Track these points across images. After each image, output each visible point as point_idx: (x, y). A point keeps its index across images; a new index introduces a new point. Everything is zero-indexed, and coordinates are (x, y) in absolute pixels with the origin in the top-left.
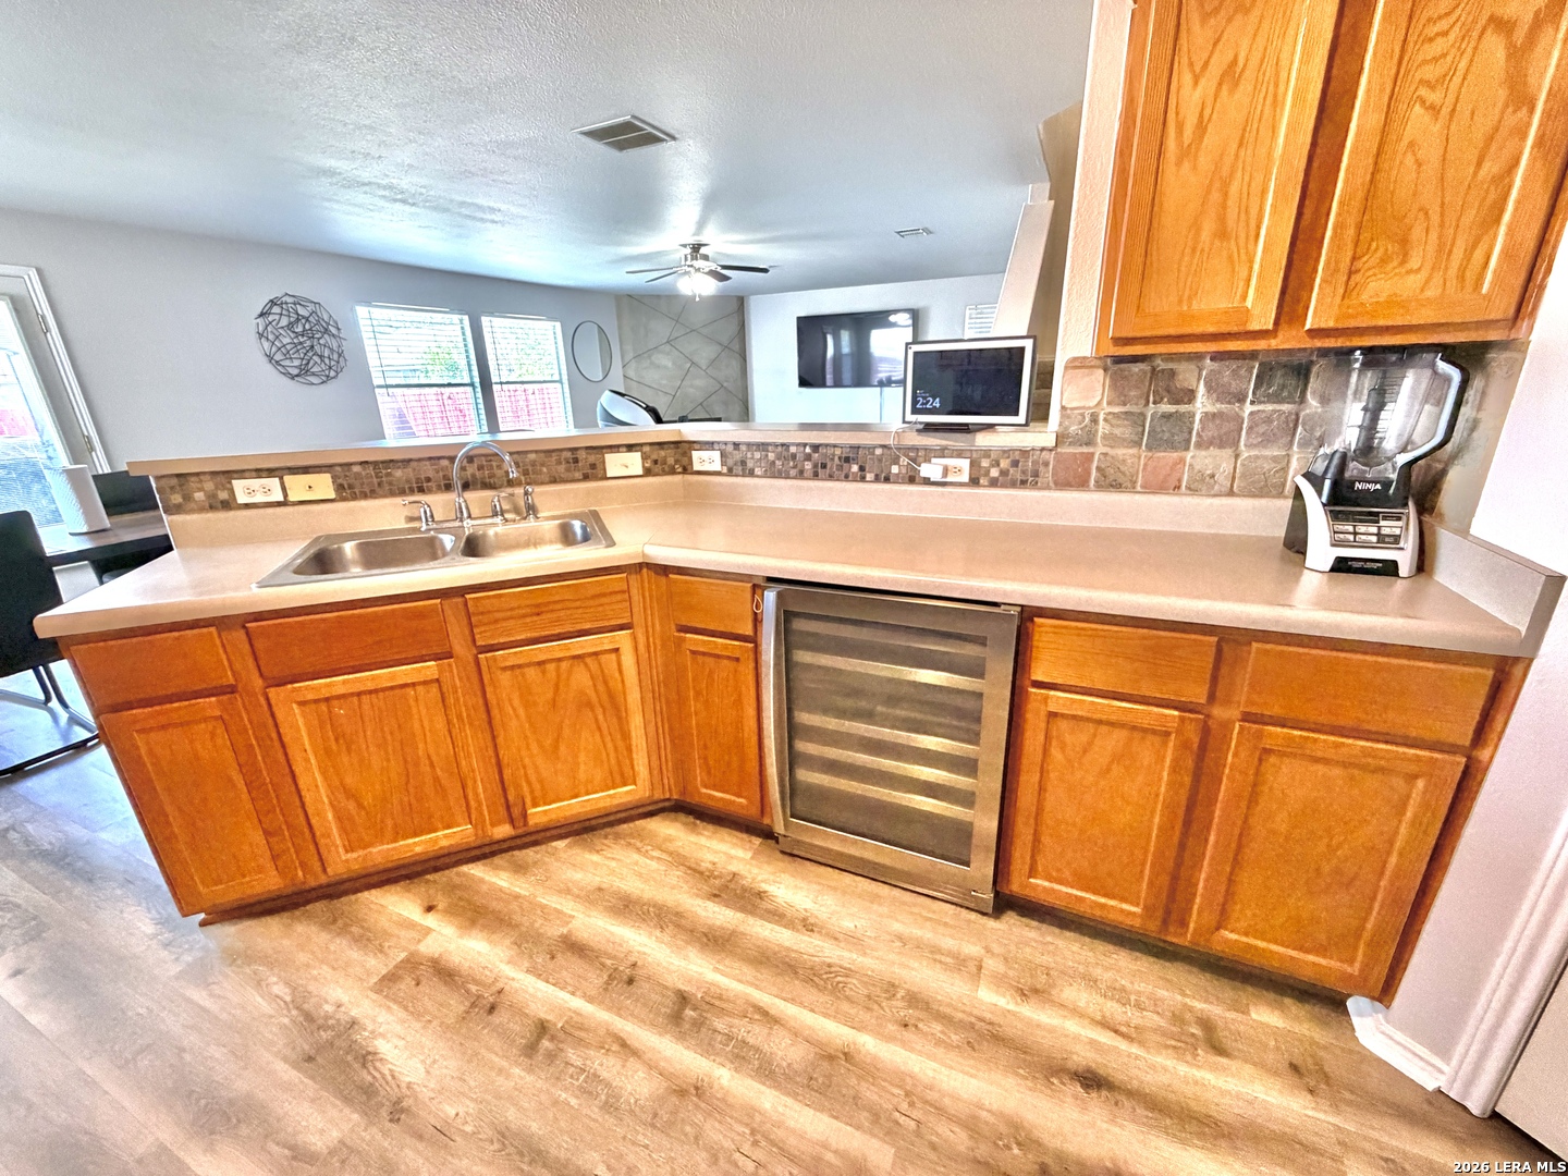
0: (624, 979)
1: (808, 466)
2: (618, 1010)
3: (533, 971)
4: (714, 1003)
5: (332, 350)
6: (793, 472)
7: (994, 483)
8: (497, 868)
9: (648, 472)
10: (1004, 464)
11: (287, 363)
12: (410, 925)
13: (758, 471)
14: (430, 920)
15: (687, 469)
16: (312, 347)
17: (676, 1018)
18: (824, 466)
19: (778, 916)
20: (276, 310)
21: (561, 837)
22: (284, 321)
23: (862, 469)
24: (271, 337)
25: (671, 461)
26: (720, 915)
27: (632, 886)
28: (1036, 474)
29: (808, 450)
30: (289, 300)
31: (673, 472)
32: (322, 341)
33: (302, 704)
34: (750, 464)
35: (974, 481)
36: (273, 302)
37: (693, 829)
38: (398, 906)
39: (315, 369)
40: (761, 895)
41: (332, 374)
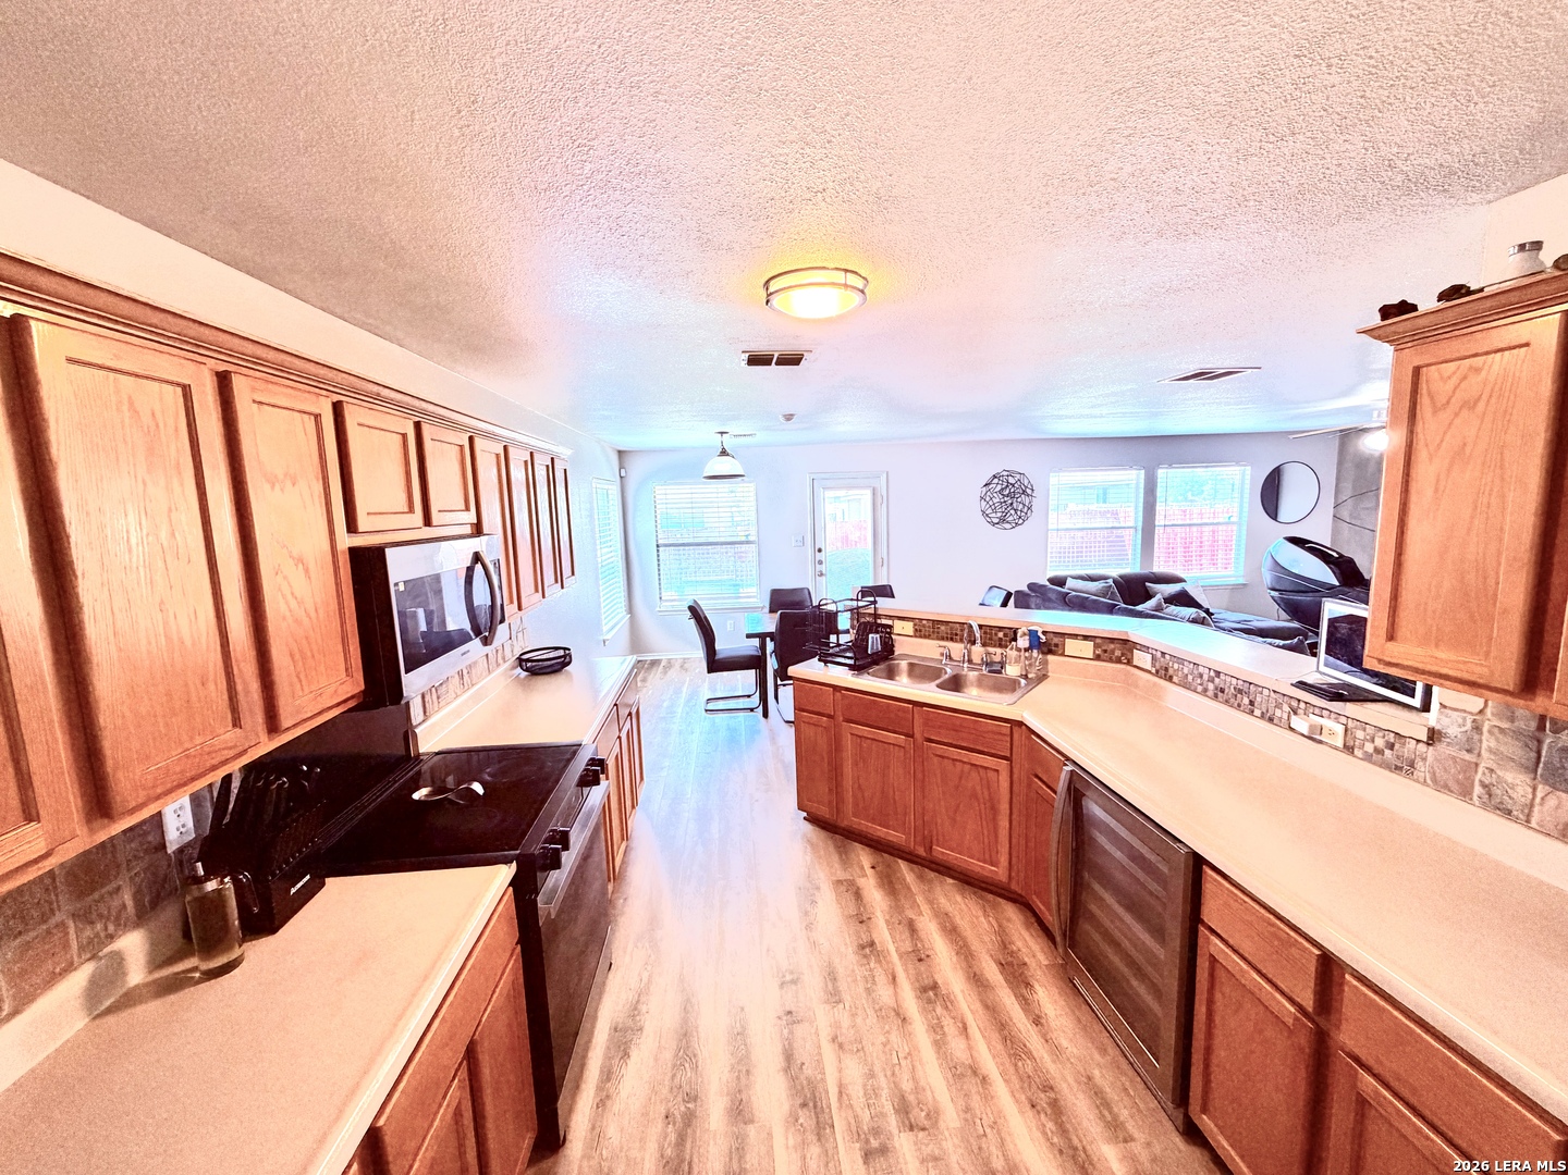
0: (920, 956)
1: (1211, 686)
2: (905, 965)
3: (887, 922)
4: (948, 1002)
5: (1024, 505)
6: (1200, 689)
7: (1368, 758)
8: (912, 870)
9: (1098, 658)
10: (1380, 742)
11: (994, 515)
12: (862, 868)
13: (1175, 679)
14: (869, 872)
15: (1129, 662)
16: (1012, 504)
17: (924, 990)
18: (1222, 691)
19: (1026, 1003)
20: (996, 481)
21: (953, 878)
22: (999, 487)
23: (1252, 703)
24: (988, 499)
25: (1118, 653)
26: (992, 973)
27: (963, 923)
28: (1412, 764)
29: (1212, 673)
30: (1006, 473)
31: (1119, 661)
32: (1019, 500)
33: (852, 734)
34: (1171, 672)
35: (1349, 749)
36: (995, 477)
37: (1028, 926)
38: (864, 857)
39: (1011, 518)
40: (1028, 985)
41: (1021, 521)
